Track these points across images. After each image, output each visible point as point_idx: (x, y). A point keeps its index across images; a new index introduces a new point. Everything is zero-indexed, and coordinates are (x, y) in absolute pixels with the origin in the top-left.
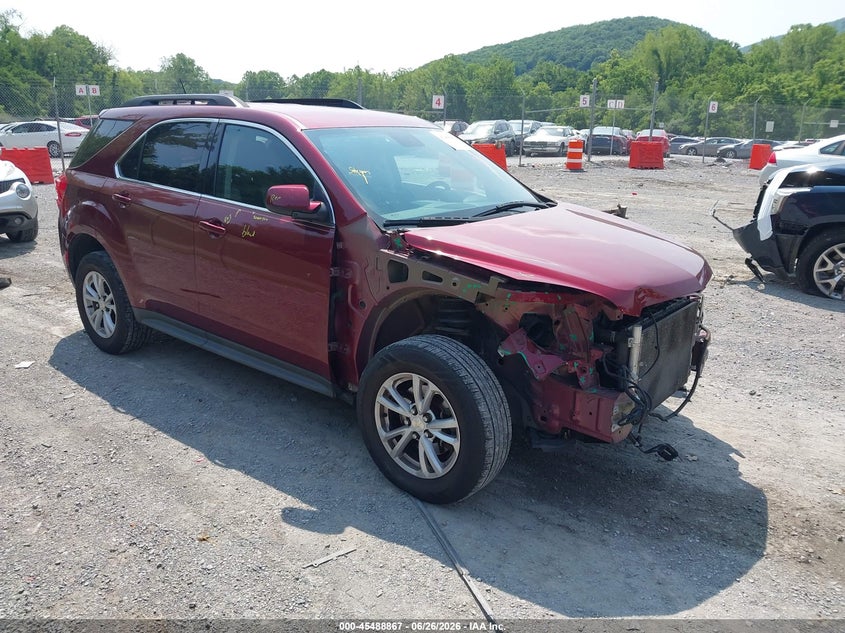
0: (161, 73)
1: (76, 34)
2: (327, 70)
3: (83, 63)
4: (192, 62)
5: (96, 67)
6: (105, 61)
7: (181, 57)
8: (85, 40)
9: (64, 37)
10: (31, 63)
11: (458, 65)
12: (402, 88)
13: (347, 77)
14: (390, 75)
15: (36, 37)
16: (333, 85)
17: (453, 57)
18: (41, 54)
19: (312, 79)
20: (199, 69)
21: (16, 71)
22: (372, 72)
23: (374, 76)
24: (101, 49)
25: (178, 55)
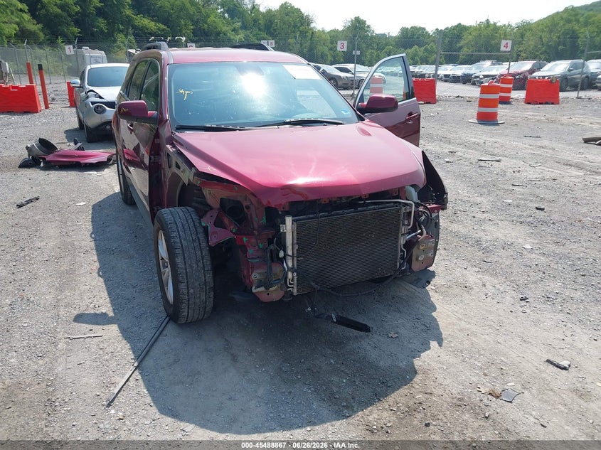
0: (343, 31)
1: (292, 7)
2: (462, 24)
3: (295, 26)
4: (364, 22)
5: (301, 28)
6: (309, 25)
7: (357, 19)
8: (298, 11)
9: (287, 10)
10: (263, 28)
11: (576, 15)
12: (522, 36)
13: (478, 29)
14: (514, 25)
15: (269, 11)
16: (465, 35)
17: (574, 9)
18: (270, 21)
19: (450, 31)
20: (368, 26)
21: (254, 32)
22: (498, 24)
23: (501, 27)
24: (307, 16)
25: (355, 18)
